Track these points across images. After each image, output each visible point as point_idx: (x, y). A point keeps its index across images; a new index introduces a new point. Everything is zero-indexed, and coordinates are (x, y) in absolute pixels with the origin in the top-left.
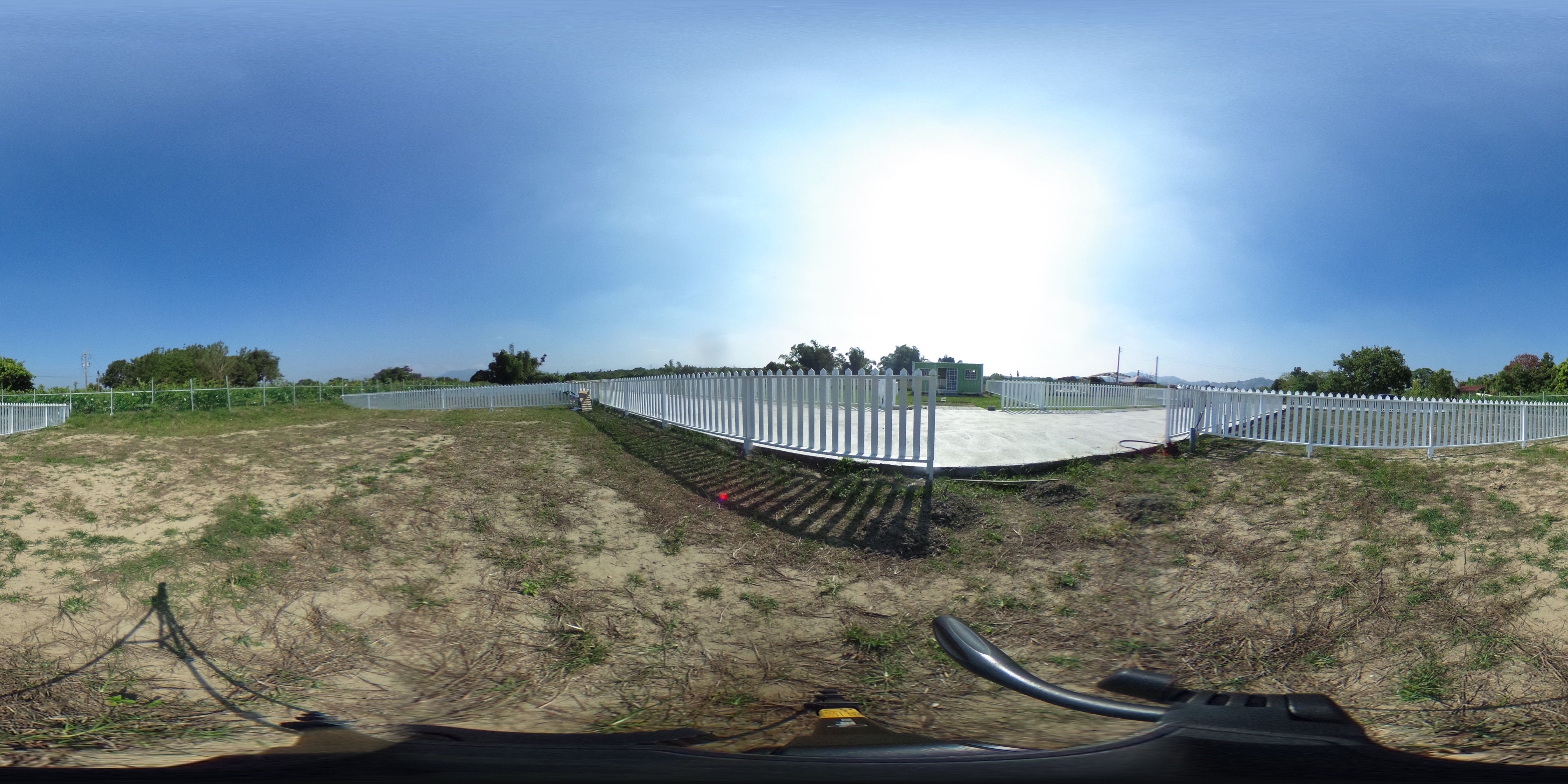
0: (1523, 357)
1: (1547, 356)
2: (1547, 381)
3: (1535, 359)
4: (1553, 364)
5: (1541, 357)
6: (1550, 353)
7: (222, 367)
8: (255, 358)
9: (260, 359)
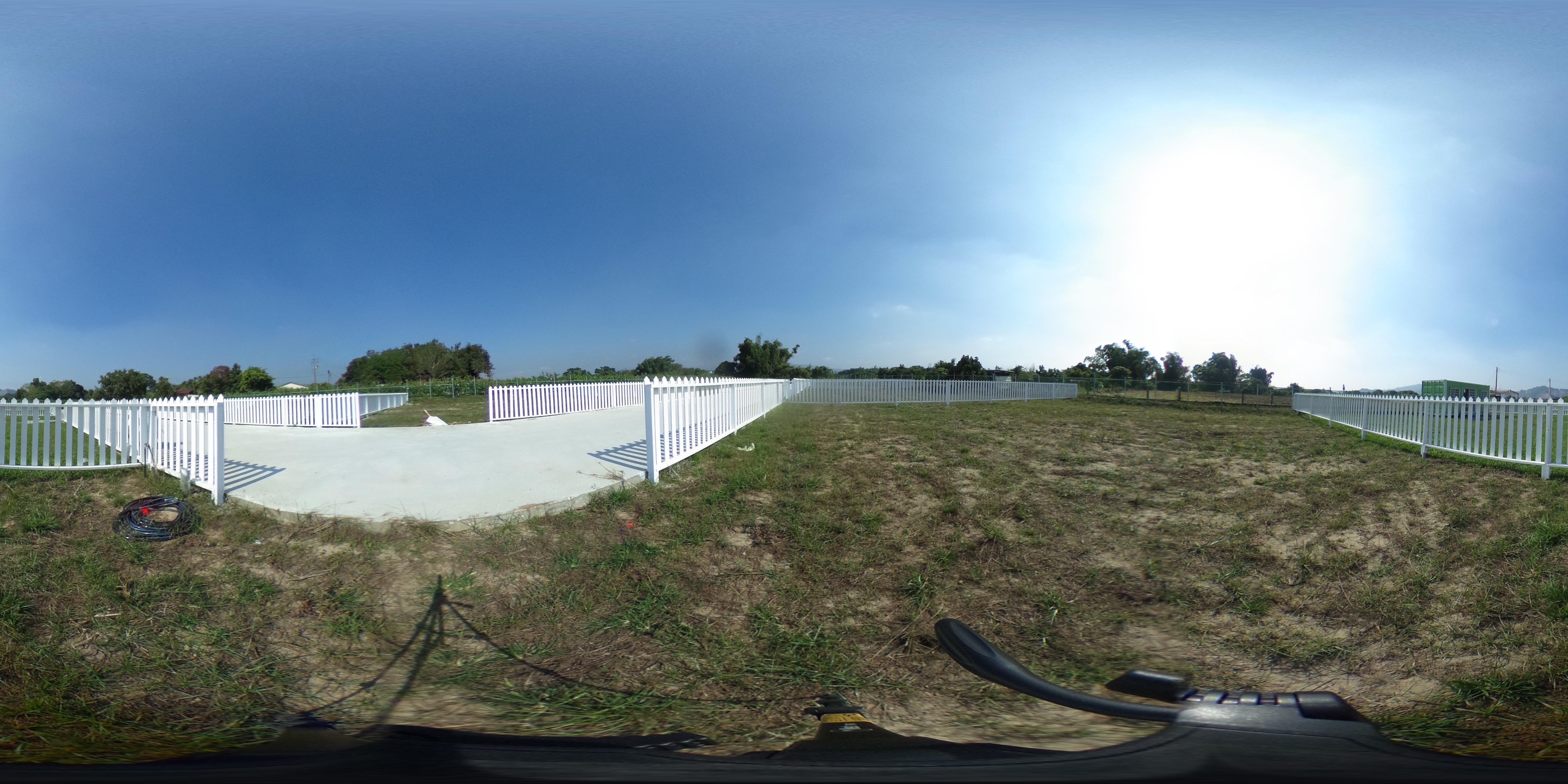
0: (219, 368)
1: (236, 366)
2: (235, 384)
3: (227, 369)
4: (240, 371)
5: (231, 367)
6: (239, 364)
7: (436, 363)
8: (468, 352)
9: (472, 353)
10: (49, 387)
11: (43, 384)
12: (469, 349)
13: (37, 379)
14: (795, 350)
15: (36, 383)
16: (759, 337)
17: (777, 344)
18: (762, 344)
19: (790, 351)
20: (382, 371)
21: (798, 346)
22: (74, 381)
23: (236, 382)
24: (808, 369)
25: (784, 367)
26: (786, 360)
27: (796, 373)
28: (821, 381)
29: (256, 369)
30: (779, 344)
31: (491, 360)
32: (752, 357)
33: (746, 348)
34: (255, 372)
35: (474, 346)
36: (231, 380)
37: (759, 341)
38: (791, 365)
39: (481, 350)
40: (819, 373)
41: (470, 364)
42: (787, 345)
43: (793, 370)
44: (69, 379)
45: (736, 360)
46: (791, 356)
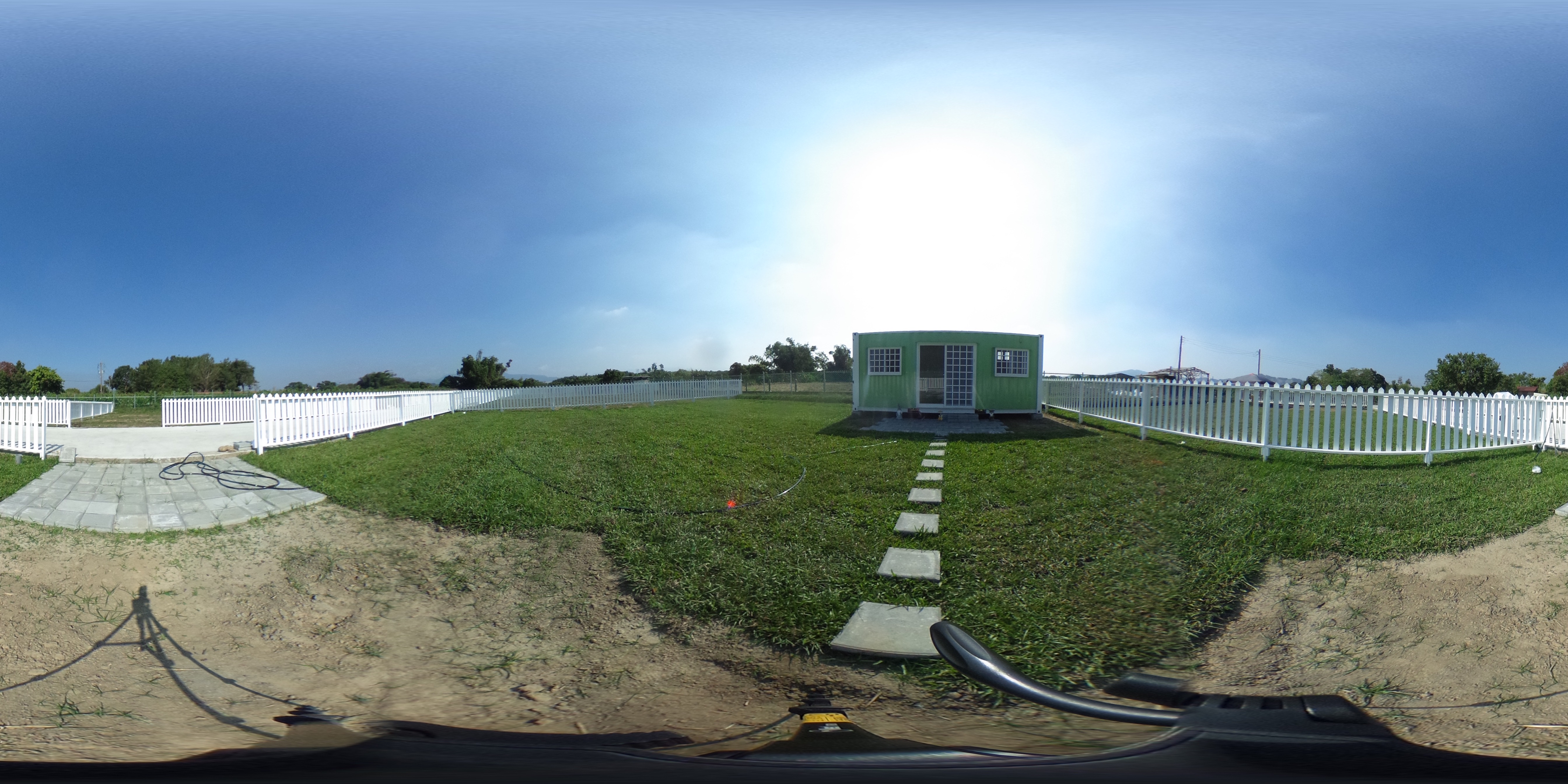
1: (19, 364)
4: (25, 370)
5: (14, 364)
6: (22, 362)
10: (1346, 375)
11: (1338, 372)
12: (236, 364)
13: (1332, 366)
14: (508, 365)
15: (1330, 370)
16: (480, 352)
17: (493, 360)
18: (481, 360)
19: (504, 365)
21: (511, 361)
22: (1374, 370)
24: (520, 381)
25: (500, 380)
26: (501, 374)
27: (510, 384)
28: (528, 390)
30: (496, 360)
32: (474, 372)
33: (468, 364)
35: (240, 362)
37: (480, 356)
38: (506, 378)
40: (529, 383)
42: (502, 360)
43: (507, 382)
44: (1369, 368)
45: (458, 373)
46: (505, 370)
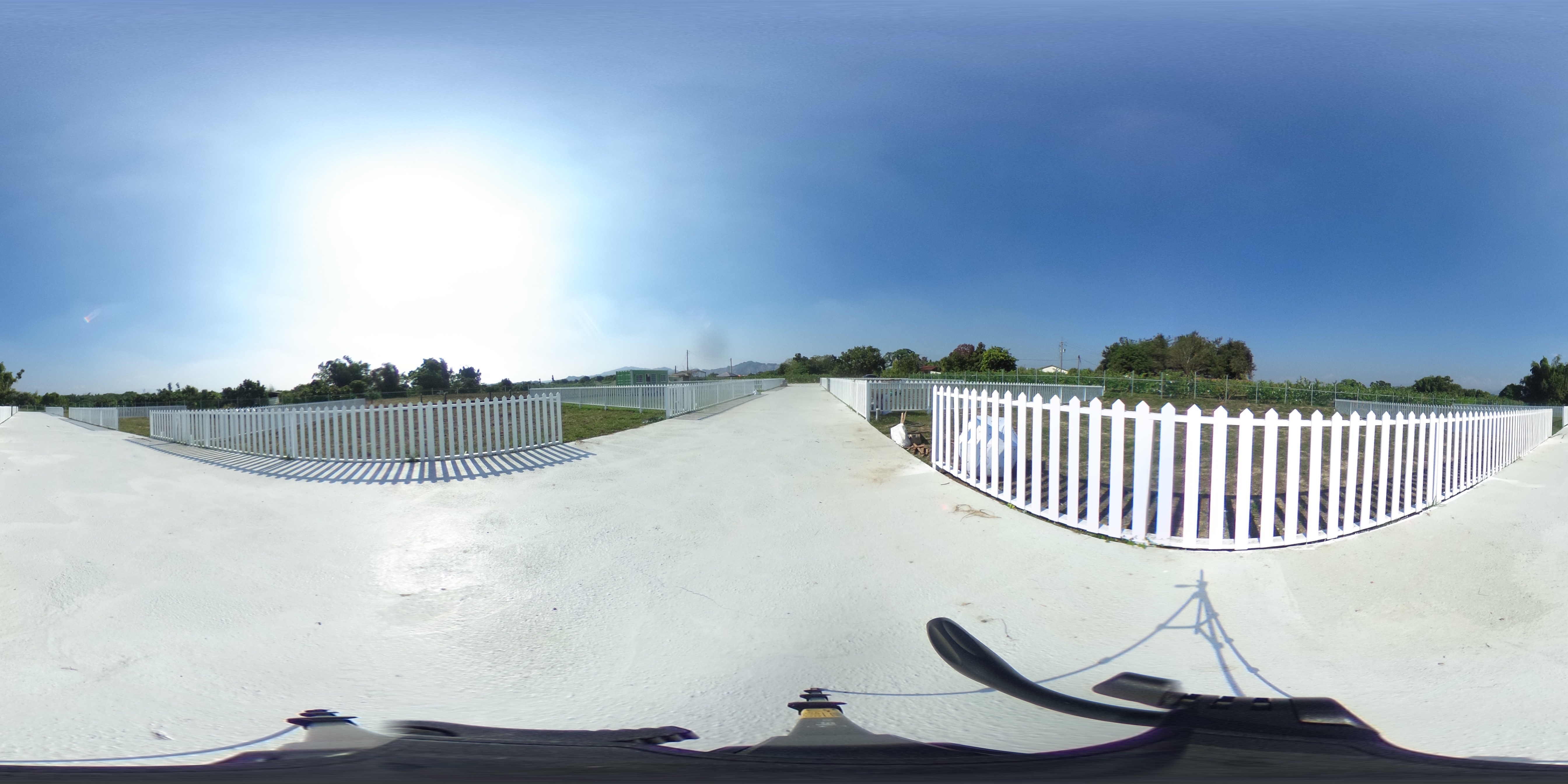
0: (964, 345)
1: (980, 345)
2: (977, 363)
3: (972, 347)
4: (984, 350)
5: (976, 345)
6: (984, 343)
7: (1191, 357)
8: (1229, 349)
9: (1233, 350)
10: (811, 362)
11: (805, 359)
12: (1230, 345)
13: (799, 354)
14: (19, 375)
15: (798, 358)
16: (1558, 358)
19: (14, 376)
20: (1131, 360)
21: (23, 371)
23: (978, 361)
26: (9, 386)
29: (1000, 350)
31: (1255, 360)
34: (997, 352)
35: (1236, 342)
36: (974, 359)
39: (1246, 348)
41: (1229, 362)
44: (830, 354)
